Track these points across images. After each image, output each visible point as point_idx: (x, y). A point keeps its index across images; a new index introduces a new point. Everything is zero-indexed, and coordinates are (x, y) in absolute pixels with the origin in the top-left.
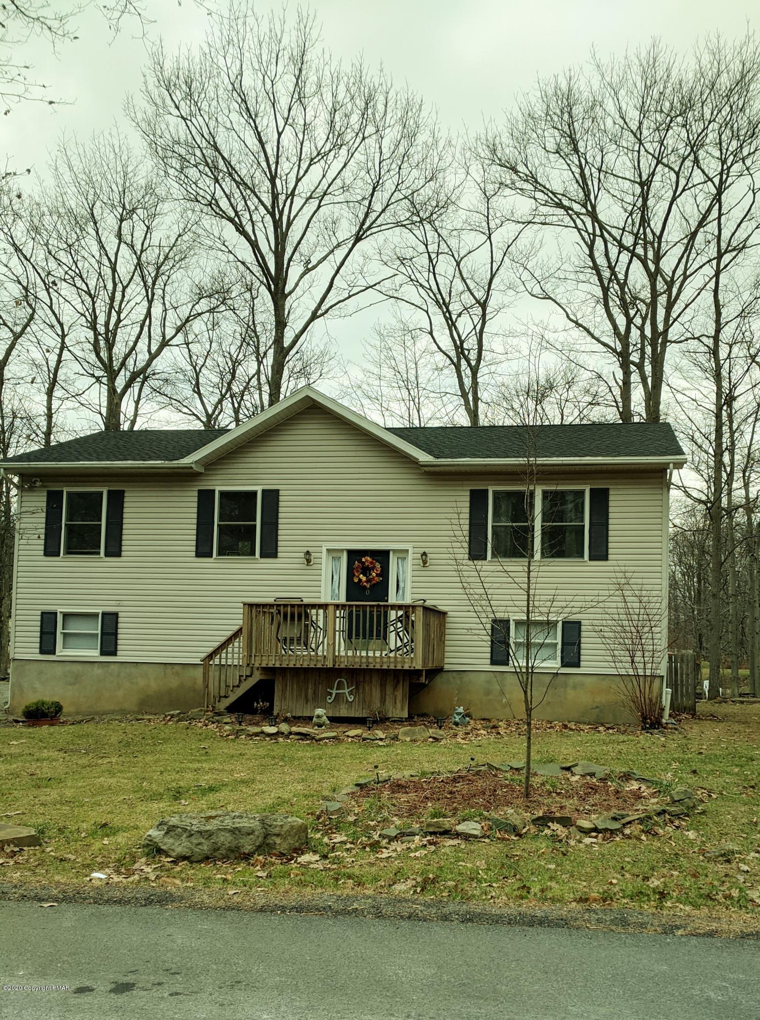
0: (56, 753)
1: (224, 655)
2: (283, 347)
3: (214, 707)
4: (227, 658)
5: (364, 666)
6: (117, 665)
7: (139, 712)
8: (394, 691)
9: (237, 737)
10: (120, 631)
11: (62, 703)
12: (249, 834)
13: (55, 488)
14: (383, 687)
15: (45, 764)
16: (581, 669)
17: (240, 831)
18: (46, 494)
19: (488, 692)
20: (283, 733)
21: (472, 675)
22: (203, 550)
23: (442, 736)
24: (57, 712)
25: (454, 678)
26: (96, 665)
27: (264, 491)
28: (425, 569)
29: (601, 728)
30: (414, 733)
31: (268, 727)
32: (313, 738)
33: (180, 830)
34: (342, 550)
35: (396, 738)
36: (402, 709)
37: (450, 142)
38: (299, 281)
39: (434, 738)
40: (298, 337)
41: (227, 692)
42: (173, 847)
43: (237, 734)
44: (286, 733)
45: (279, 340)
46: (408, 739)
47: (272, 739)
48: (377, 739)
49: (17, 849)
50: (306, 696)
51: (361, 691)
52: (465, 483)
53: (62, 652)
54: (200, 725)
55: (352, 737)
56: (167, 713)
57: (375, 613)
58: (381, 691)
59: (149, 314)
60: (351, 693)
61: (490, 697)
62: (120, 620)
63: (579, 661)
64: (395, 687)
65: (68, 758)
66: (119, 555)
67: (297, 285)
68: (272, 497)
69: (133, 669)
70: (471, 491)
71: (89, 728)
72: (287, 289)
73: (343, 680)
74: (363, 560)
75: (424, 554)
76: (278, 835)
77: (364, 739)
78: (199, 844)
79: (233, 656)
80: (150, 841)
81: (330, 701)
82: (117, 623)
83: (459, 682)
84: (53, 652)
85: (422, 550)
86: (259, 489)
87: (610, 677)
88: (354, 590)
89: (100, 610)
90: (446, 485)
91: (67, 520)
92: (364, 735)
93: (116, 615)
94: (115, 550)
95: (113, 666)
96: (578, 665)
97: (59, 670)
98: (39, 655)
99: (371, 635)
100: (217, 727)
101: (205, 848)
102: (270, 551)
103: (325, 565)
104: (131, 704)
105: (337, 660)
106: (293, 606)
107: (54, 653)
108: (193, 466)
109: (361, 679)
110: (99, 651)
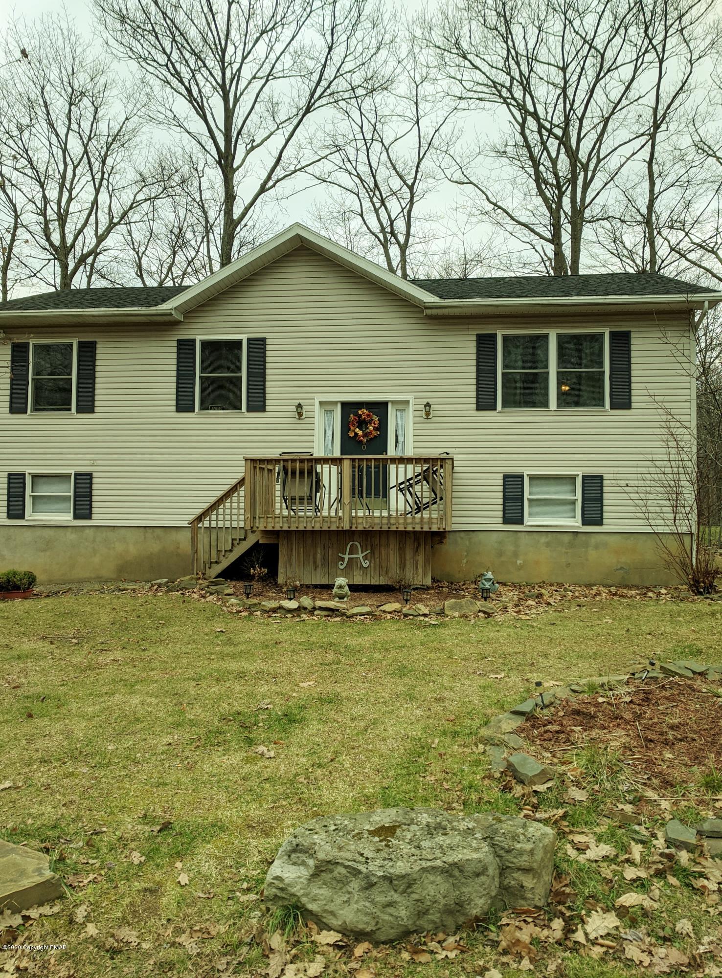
0: (40, 643)
1: (214, 517)
2: (233, 220)
3: (204, 574)
4: (217, 520)
5: (385, 528)
6: (92, 529)
7: (118, 579)
8: (414, 555)
9: (251, 614)
10: (94, 492)
11: (35, 573)
12: (478, 875)
13: (20, 339)
14: (402, 550)
15: (30, 664)
16: (604, 527)
17: (461, 871)
18: (10, 347)
19: (500, 554)
20: (305, 609)
21: (481, 536)
22: (184, 405)
23: (492, 609)
24: (30, 584)
25: (462, 538)
26: (70, 529)
27: (249, 340)
28: (429, 421)
29: (650, 594)
30: (461, 607)
31: (287, 601)
32: (343, 614)
33: (343, 871)
34: (336, 403)
35: (442, 613)
36: (425, 575)
37: (395, 16)
38: (246, 157)
39: (485, 612)
40: (247, 210)
41: (218, 557)
42: (331, 907)
43: (250, 609)
44: (309, 608)
45: (229, 212)
46: (456, 614)
47: (294, 616)
48: (419, 615)
49: (17, 920)
50: (315, 562)
51: (376, 556)
52: (470, 326)
53: (32, 516)
54: (196, 596)
55: (390, 613)
56: (153, 582)
57: (373, 470)
58: (400, 555)
59: (95, 202)
60: (365, 558)
61: (503, 559)
62: (94, 481)
63: (602, 518)
64: (416, 551)
65: (57, 653)
66: (93, 412)
67: (244, 161)
68: (258, 346)
69: (110, 534)
70: (477, 335)
71: (67, 602)
72: (236, 164)
73: (356, 543)
74: (360, 412)
75: (428, 405)
76: (526, 871)
77: (406, 616)
78: (390, 904)
79: (231, 518)
80: (282, 889)
81: (342, 567)
82: (91, 484)
83: (467, 543)
84: (22, 516)
85: (425, 401)
86: (244, 338)
87: (636, 535)
88: (349, 444)
89: (72, 471)
90: (449, 330)
91: (34, 374)
92: (405, 610)
93: (90, 475)
94: (87, 406)
95: (87, 531)
96: (600, 523)
97: (28, 534)
98: (7, 520)
99: (369, 494)
100: (218, 600)
101: (403, 913)
102: (258, 404)
103: (318, 418)
104: (108, 571)
105: (354, 521)
106: (302, 461)
107: (23, 518)
108: (173, 312)
109: (377, 542)
110: (72, 514)
